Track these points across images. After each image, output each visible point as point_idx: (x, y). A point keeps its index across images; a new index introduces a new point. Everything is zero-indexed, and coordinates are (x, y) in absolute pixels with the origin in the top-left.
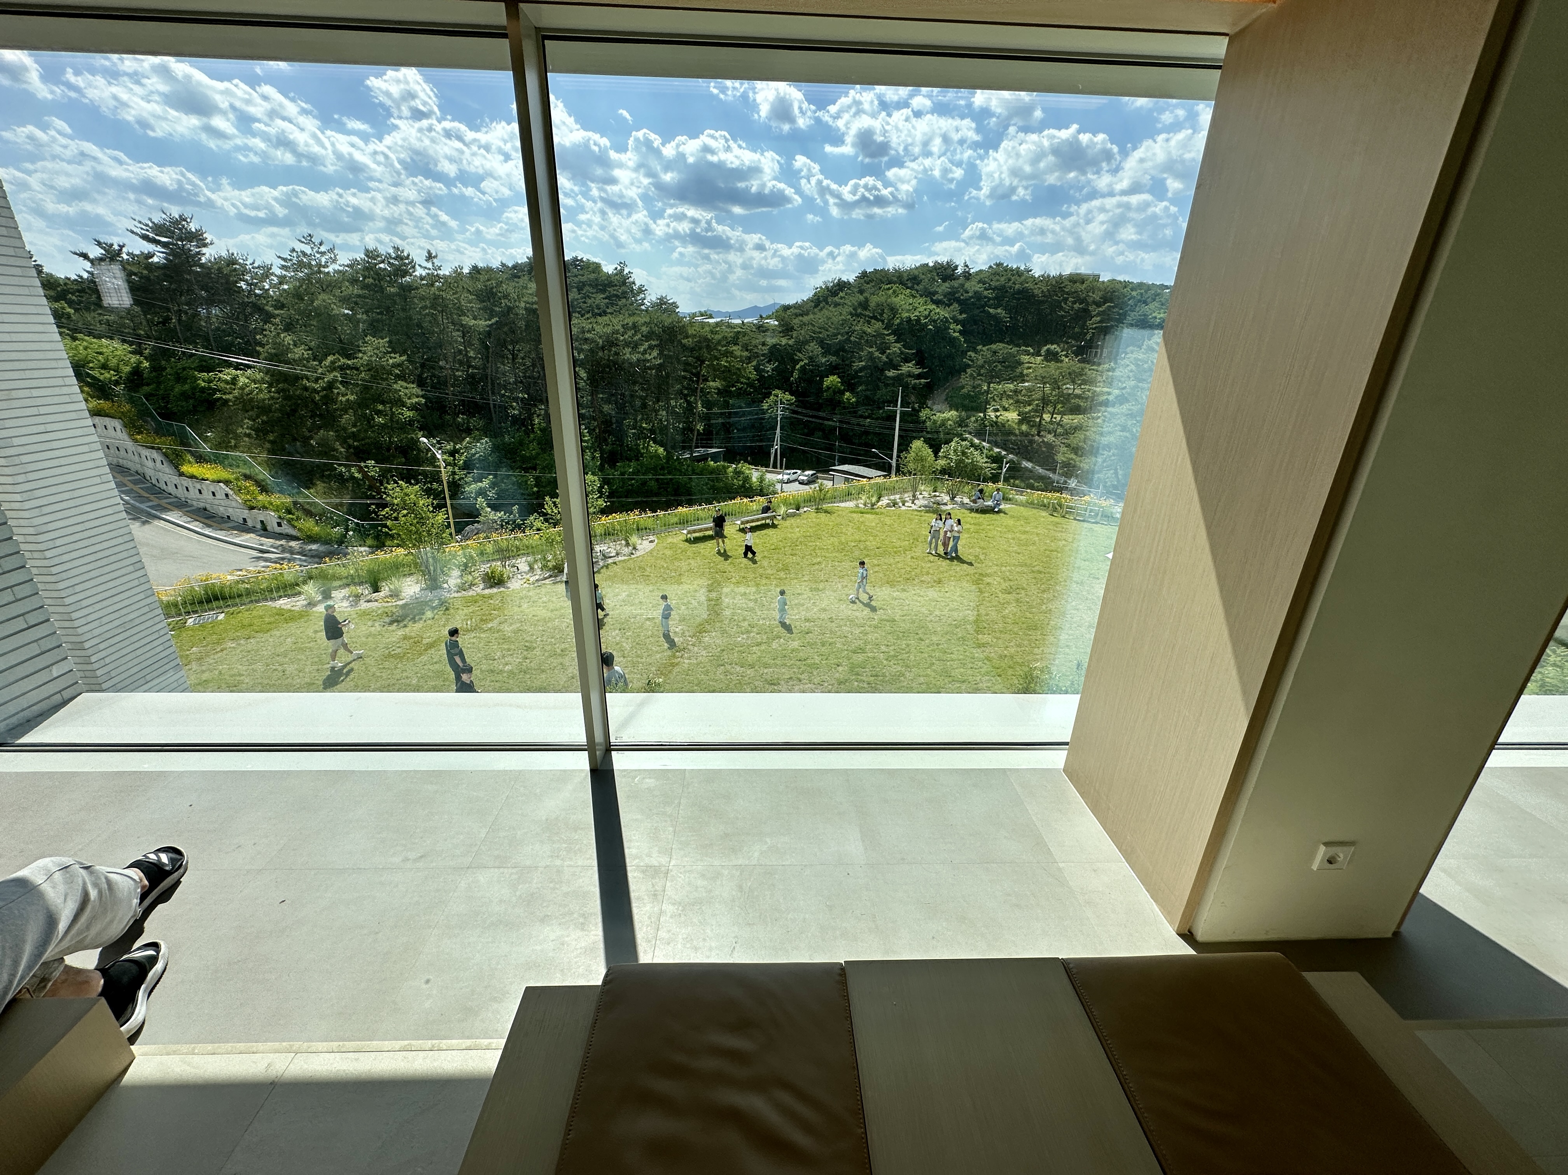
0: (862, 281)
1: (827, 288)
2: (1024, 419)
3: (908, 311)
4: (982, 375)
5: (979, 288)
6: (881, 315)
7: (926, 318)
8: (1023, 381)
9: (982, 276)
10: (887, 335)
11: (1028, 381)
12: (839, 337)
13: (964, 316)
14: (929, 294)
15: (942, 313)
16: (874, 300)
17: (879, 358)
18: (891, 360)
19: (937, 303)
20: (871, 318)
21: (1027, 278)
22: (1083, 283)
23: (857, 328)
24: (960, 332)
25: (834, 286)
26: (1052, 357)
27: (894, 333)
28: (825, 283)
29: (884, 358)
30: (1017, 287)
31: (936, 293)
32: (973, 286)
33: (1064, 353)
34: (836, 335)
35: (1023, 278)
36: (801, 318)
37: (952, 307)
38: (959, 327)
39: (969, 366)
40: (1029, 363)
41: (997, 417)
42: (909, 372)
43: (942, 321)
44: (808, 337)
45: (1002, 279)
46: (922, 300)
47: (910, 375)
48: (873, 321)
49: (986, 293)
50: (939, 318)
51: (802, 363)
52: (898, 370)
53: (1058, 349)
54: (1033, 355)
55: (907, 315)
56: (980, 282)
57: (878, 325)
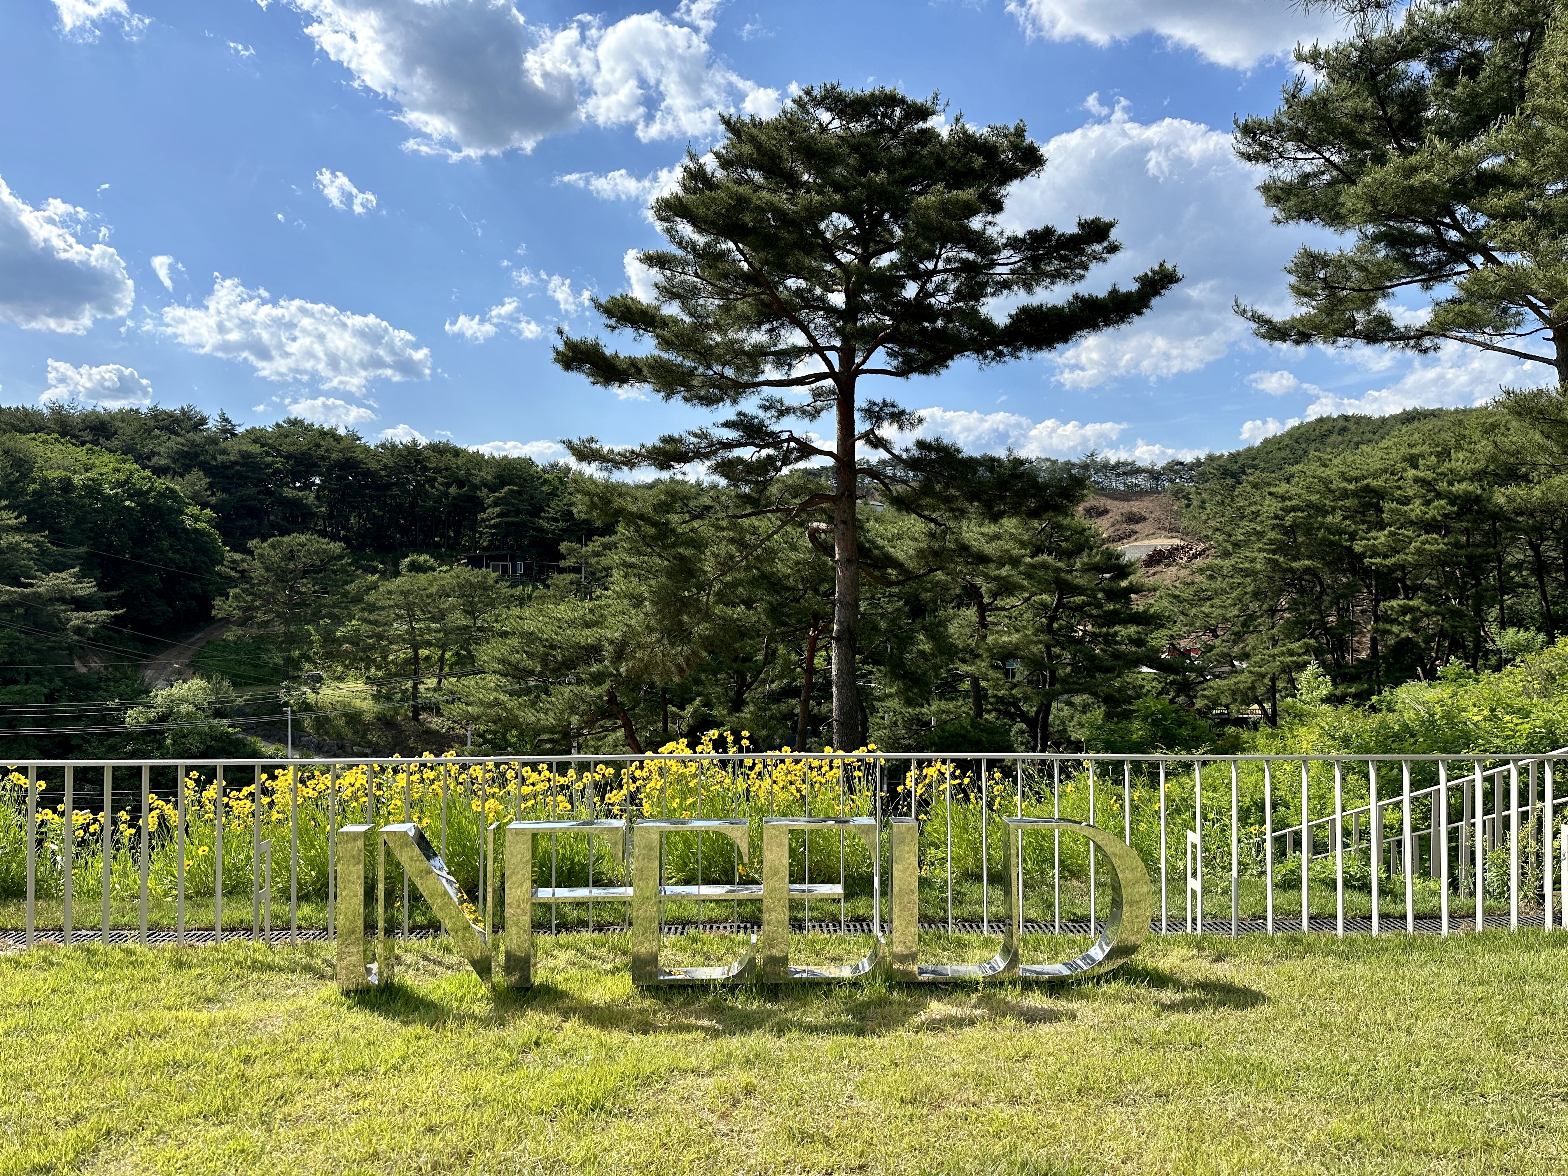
7: (117, 485)
9: (262, 438)
14: (137, 455)
21: (354, 447)
24: (212, 522)
32: (240, 448)
33: (445, 568)
35: (344, 445)
37: (189, 478)
38: (208, 512)
42: (56, 590)
43: (160, 494)
45: (302, 443)
46: (110, 458)
49: (267, 459)
50: (153, 491)
53: (432, 562)
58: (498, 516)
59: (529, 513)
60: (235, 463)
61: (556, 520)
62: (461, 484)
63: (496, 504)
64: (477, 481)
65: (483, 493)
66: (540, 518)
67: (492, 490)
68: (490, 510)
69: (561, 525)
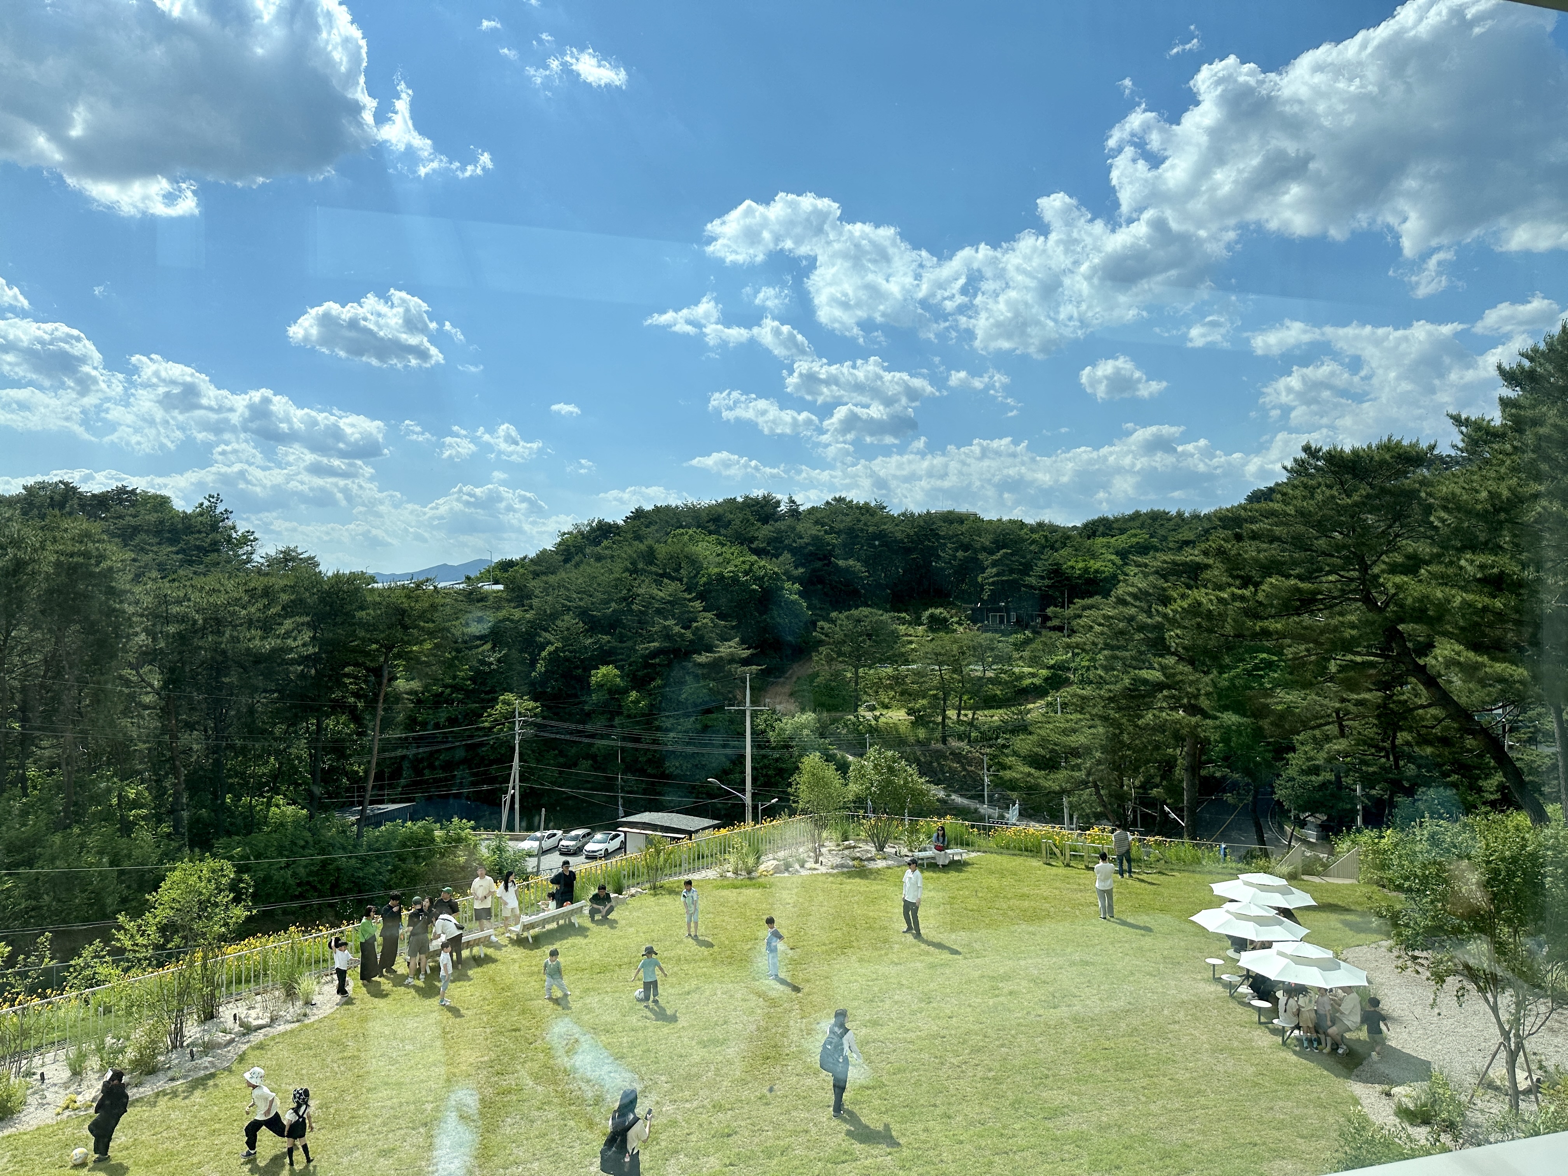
0: (638, 523)
1: (581, 533)
2: (920, 720)
3: (719, 565)
4: (844, 655)
5: (815, 530)
6: (677, 570)
7: (746, 573)
8: (907, 662)
9: (819, 516)
10: (690, 600)
11: (914, 662)
12: (613, 604)
13: (801, 570)
14: (744, 540)
15: (767, 566)
16: (662, 550)
17: (682, 636)
18: (701, 638)
19: (758, 552)
20: (662, 576)
21: (883, 517)
22: (962, 522)
23: (641, 591)
24: (800, 593)
25: (593, 530)
26: (938, 625)
27: (701, 596)
28: (577, 526)
29: (688, 634)
30: (871, 529)
31: (756, 538)
32: (808, 530)
33: (955, 619)
34: (607, 602)
35: (877, 518)
36: (544, 578)
37: (781, 558)
38: (797, 586)
39: (821, 643)
40: (907, 635)
41: (876, 718)
42: (732, 654)
43: (771, 578)
44: (559, 607)
45: (848, 519)
46: (736, 549)
47: (732, 660)
48: (665, 580)
49: (828, 537)
50: (766, 574)
51: (551, 648)
52: (715, 652)
53: (945, 614)
54: (910, 624)
55: (716, 570)
56: (817, 522)
57: (672, 587)
58: (997, 575)
59: (1020, 572)
60: (807, 544)
61: (1042, 578)
62: (966, 547)
63: (994, 564)
64: (978, 546)
65: (982, 556)
66: (1030, 576)
67: (991, 553)
68: (989, 570)
69: (1047, 582)
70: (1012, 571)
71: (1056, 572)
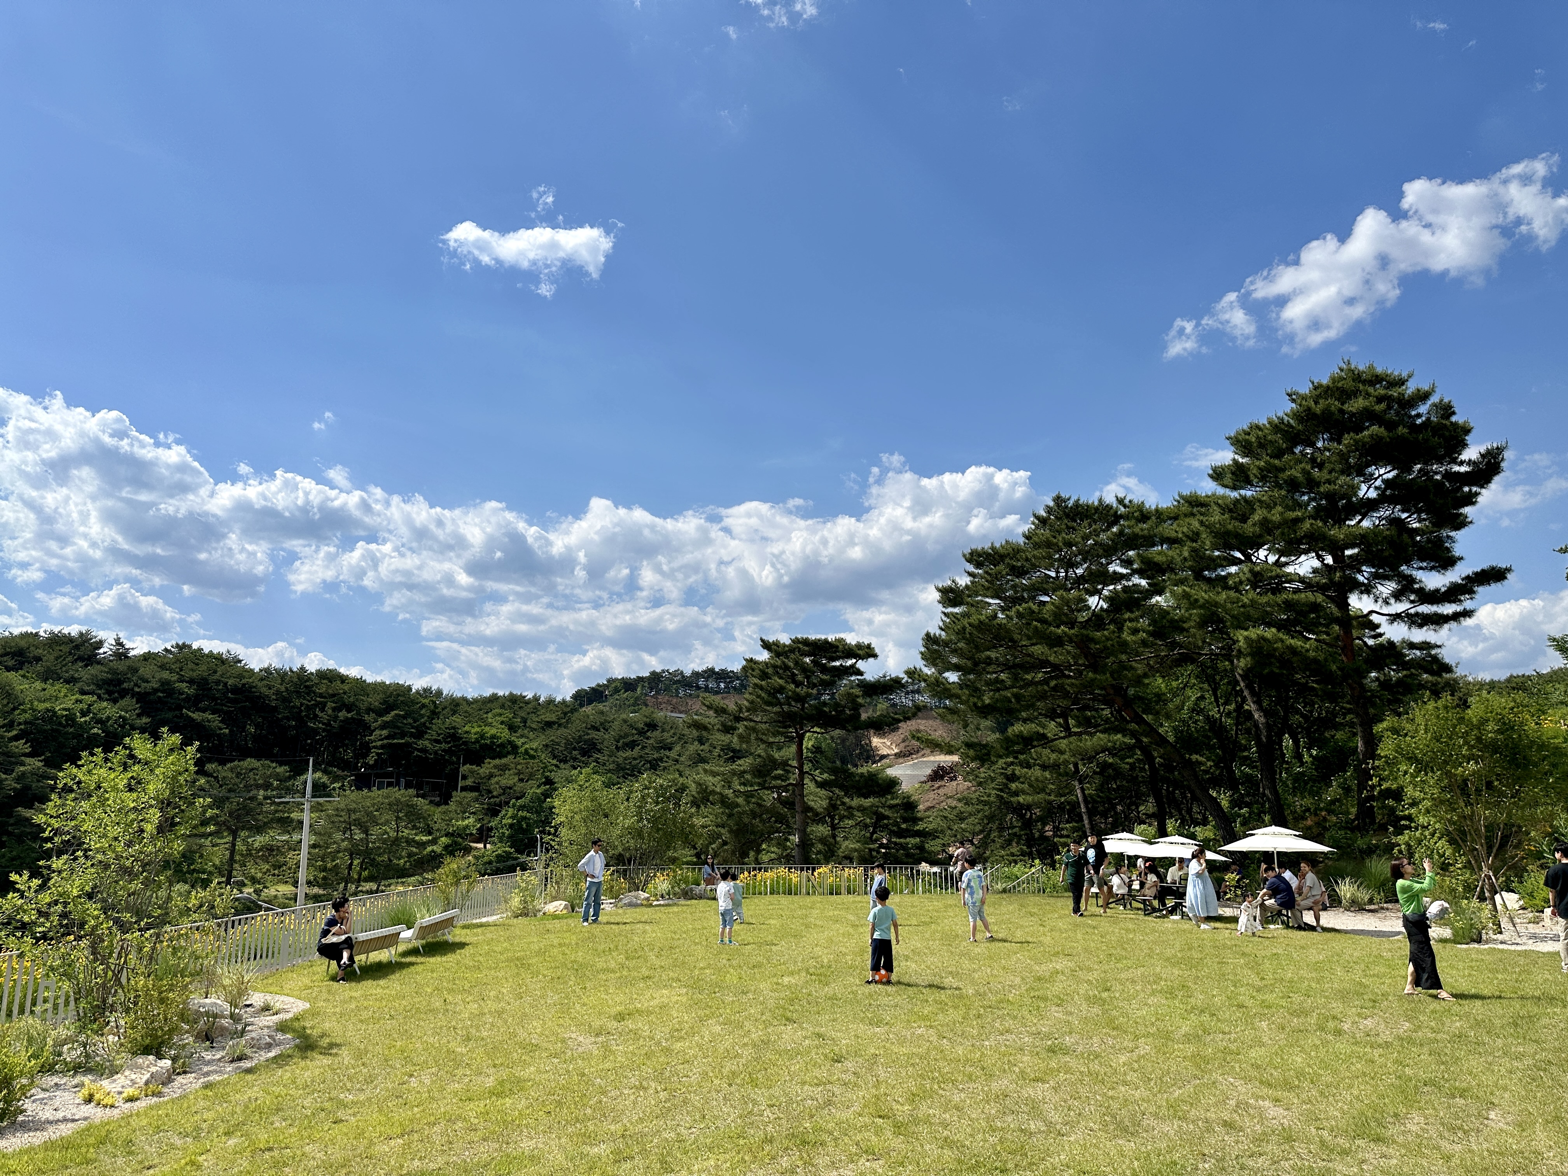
5: (160, 678)
9: (160, 662)
14: (68, 680)
21: (241, 670)
31: (80, 679)
33: (336, 785)
35: (234, 670)
45: (199, 667)
46: (61, 687)
53: (325, 779)
58: (387, 738)
59: (413, 735)
61: (437, 741)
62: (349, 708)
63: (383, 727)
64: (364, 706)
65: (370, 717)
66: (424, 739)
67: (380, 713)
68: (377, 732)
69: (444, 746)
70: (403, 735)
71: (453, 736)
